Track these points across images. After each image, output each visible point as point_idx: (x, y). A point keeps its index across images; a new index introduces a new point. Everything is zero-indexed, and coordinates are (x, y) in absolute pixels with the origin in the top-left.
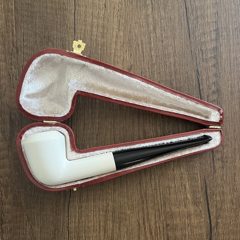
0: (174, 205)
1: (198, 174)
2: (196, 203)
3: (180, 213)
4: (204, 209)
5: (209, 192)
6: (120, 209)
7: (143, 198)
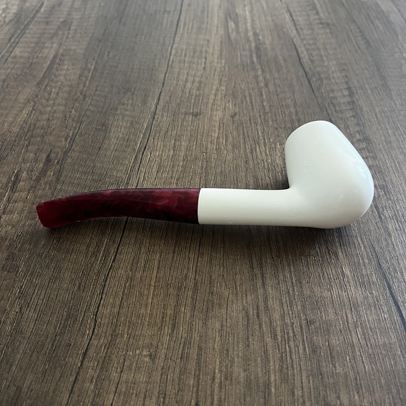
0: (319, 284)
1: (357, 236)
2: (364, 284)
3: (333, 300)
4: (383, 295)
5: (385, 266)
6: (209, 286)
7: (255, 270)
